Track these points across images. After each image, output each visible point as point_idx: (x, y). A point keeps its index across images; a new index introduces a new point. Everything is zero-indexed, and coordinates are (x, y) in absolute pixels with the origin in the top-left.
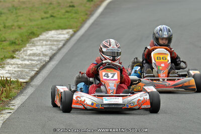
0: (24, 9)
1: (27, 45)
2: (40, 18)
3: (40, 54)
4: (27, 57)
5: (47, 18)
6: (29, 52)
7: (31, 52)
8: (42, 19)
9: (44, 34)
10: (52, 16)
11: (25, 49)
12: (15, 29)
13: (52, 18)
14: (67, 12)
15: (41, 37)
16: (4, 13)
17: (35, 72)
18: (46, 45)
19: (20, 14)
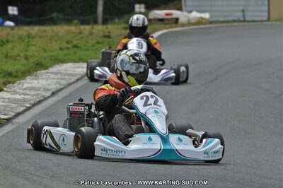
0: (41, 37)
1: (28, 78)
2: (58, 49)
3: (40, 88)
4: (21, 91)
5: (68, 48)
6: (26, 85)
7: (29, 85)
8: (61, 49)
9: (57, 66)
10: (75, 46)
11: (22, 81)
12: (20, 60)
13: (75, 49)
14: (98, 43)
15: (51, 70)
16: (11, 41)
17: (24, 108)
18: (53, 78)
19: (33, 43)
